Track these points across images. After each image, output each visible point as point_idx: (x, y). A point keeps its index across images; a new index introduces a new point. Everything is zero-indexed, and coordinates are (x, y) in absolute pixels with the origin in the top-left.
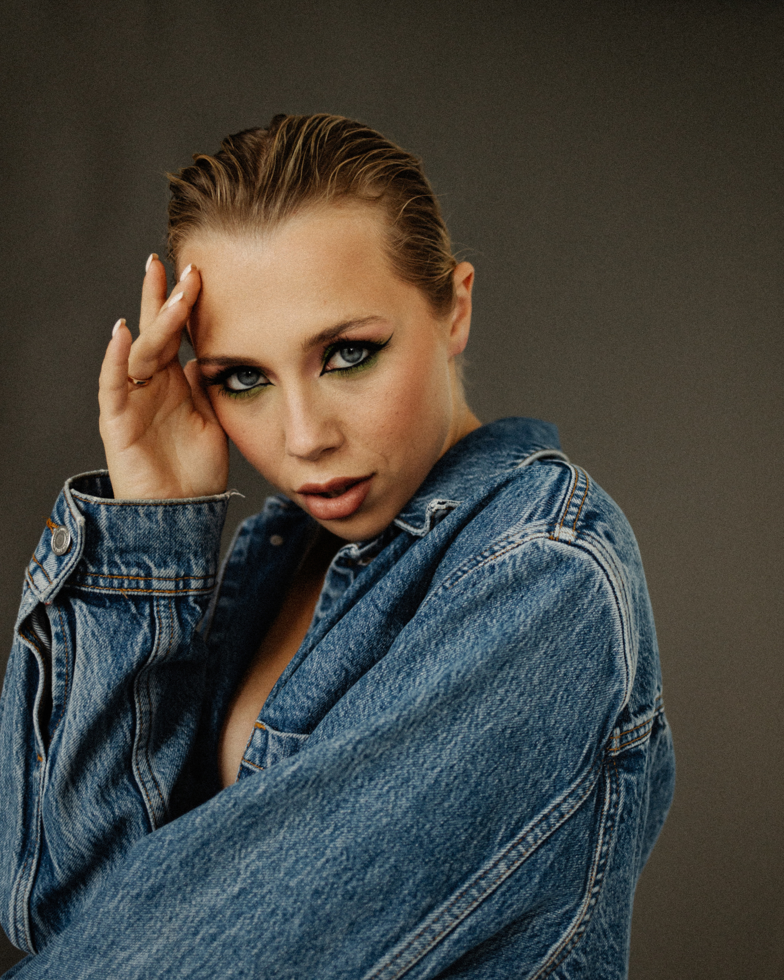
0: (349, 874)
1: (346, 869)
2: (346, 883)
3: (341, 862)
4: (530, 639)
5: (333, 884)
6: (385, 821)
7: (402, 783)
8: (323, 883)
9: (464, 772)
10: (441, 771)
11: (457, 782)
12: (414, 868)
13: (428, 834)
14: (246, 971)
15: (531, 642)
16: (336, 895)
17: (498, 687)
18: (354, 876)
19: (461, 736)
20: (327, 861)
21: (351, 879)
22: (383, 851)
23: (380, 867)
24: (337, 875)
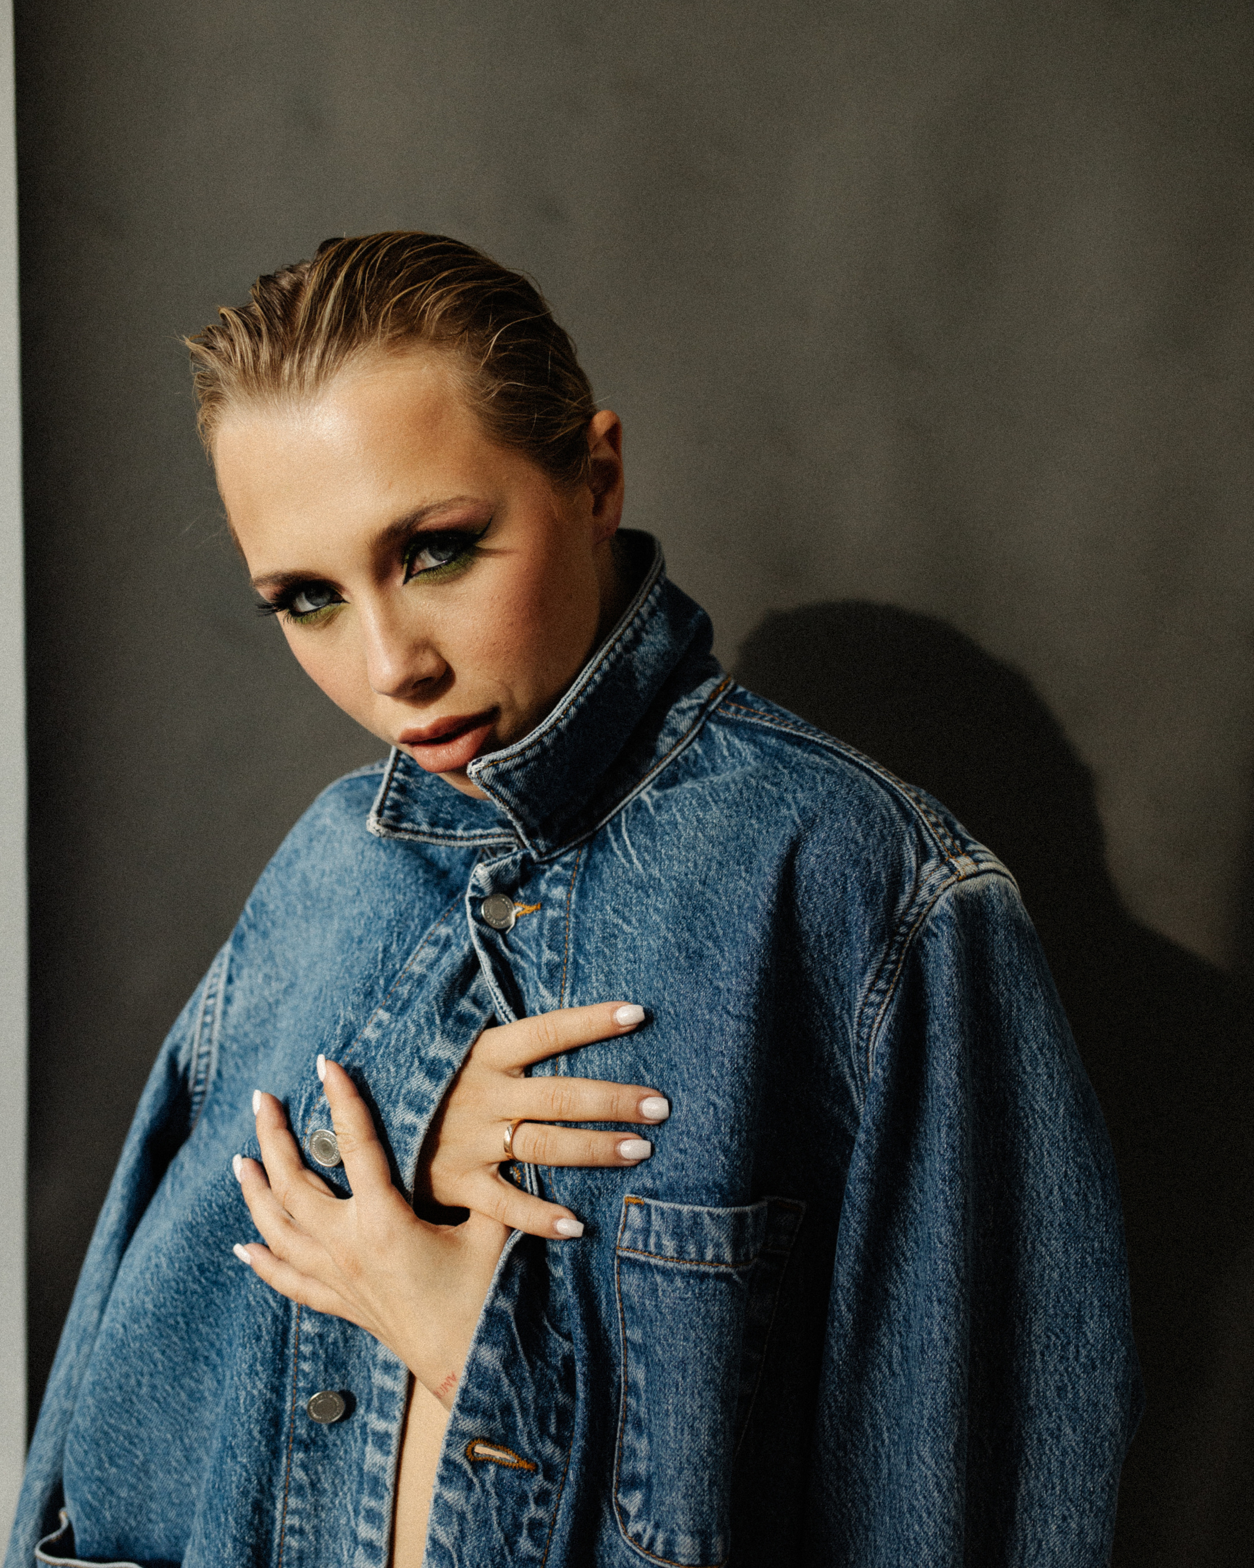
0: (1072, 1348)
1: (1064, 1348)
2: (1076, 1359)
3: (1055, 1344)
4: (1018, 1001)
5: (1066, 1369)
6: (1055, 1275)
7: (1038, 1230)
8: (1057, 1377)
9: (1080, 1169)
10: (1060, 1188)
11: (1083, 1184)
12: (1120, 1291)
13: (1103, 1250)
14: (1067, 1513)
15: (1022, 1001)
16: (1078, 1376)
17: (1035, 1069)
18: (1077, 1347)
19: (1046, 1141)
20: (1042, 1354)
21: (1078, 1351)
22: (1080, 1303)
23: (1091, 1318)
24: (1063, 1358)
